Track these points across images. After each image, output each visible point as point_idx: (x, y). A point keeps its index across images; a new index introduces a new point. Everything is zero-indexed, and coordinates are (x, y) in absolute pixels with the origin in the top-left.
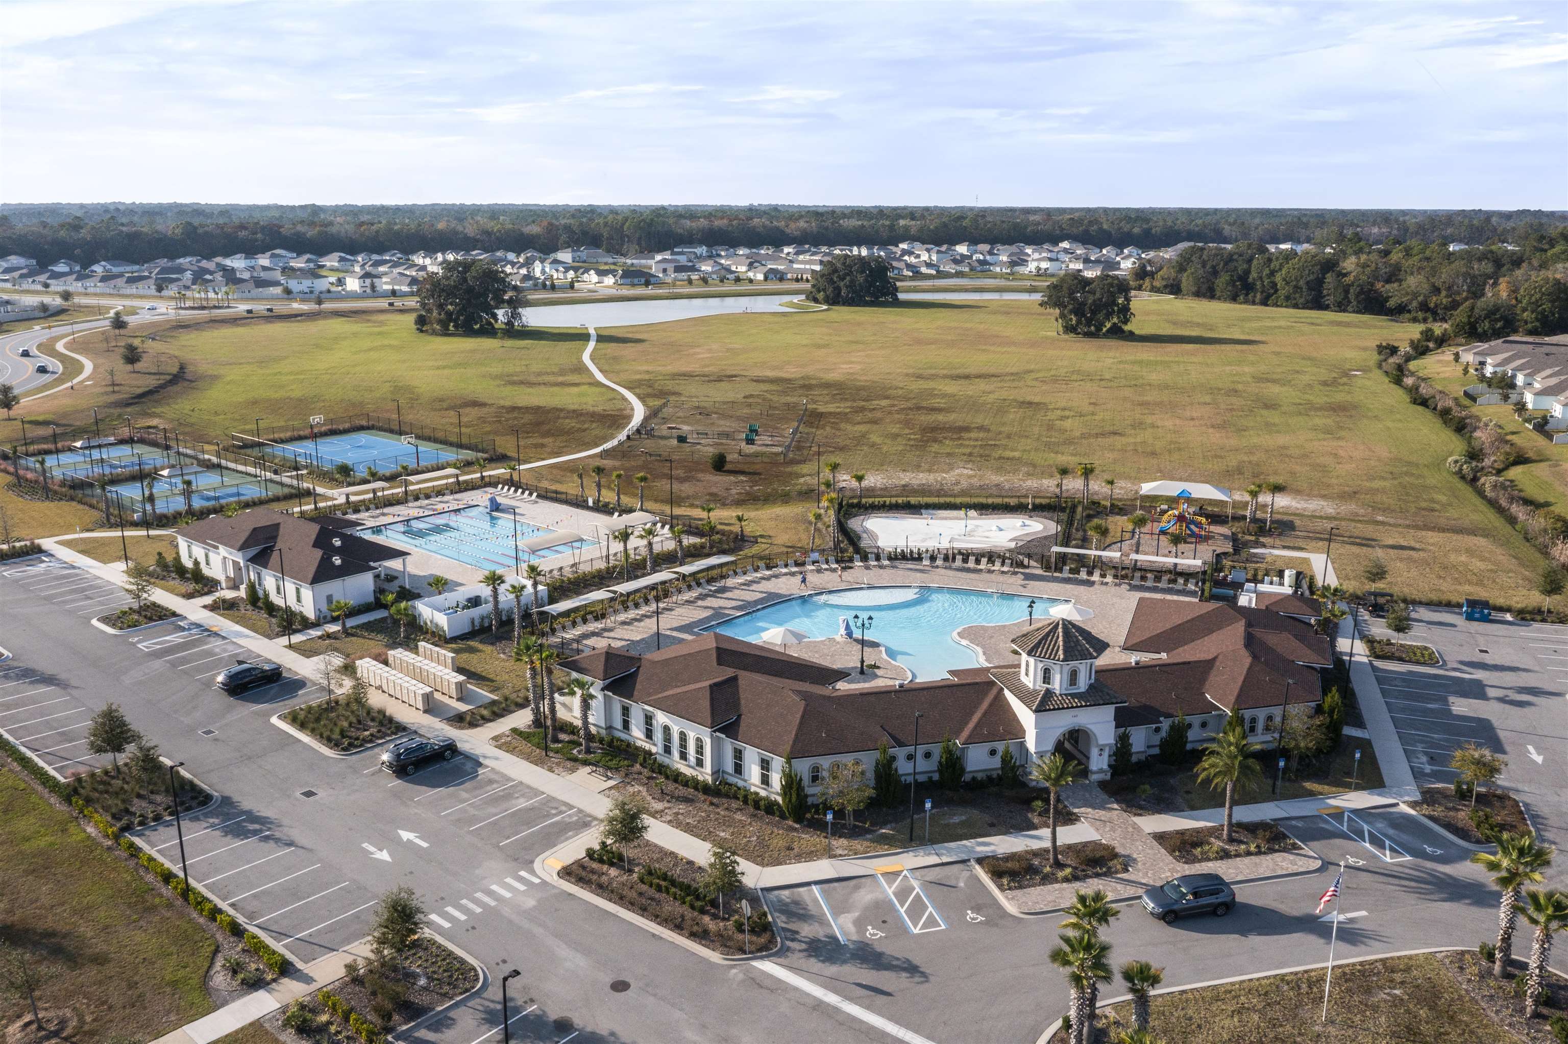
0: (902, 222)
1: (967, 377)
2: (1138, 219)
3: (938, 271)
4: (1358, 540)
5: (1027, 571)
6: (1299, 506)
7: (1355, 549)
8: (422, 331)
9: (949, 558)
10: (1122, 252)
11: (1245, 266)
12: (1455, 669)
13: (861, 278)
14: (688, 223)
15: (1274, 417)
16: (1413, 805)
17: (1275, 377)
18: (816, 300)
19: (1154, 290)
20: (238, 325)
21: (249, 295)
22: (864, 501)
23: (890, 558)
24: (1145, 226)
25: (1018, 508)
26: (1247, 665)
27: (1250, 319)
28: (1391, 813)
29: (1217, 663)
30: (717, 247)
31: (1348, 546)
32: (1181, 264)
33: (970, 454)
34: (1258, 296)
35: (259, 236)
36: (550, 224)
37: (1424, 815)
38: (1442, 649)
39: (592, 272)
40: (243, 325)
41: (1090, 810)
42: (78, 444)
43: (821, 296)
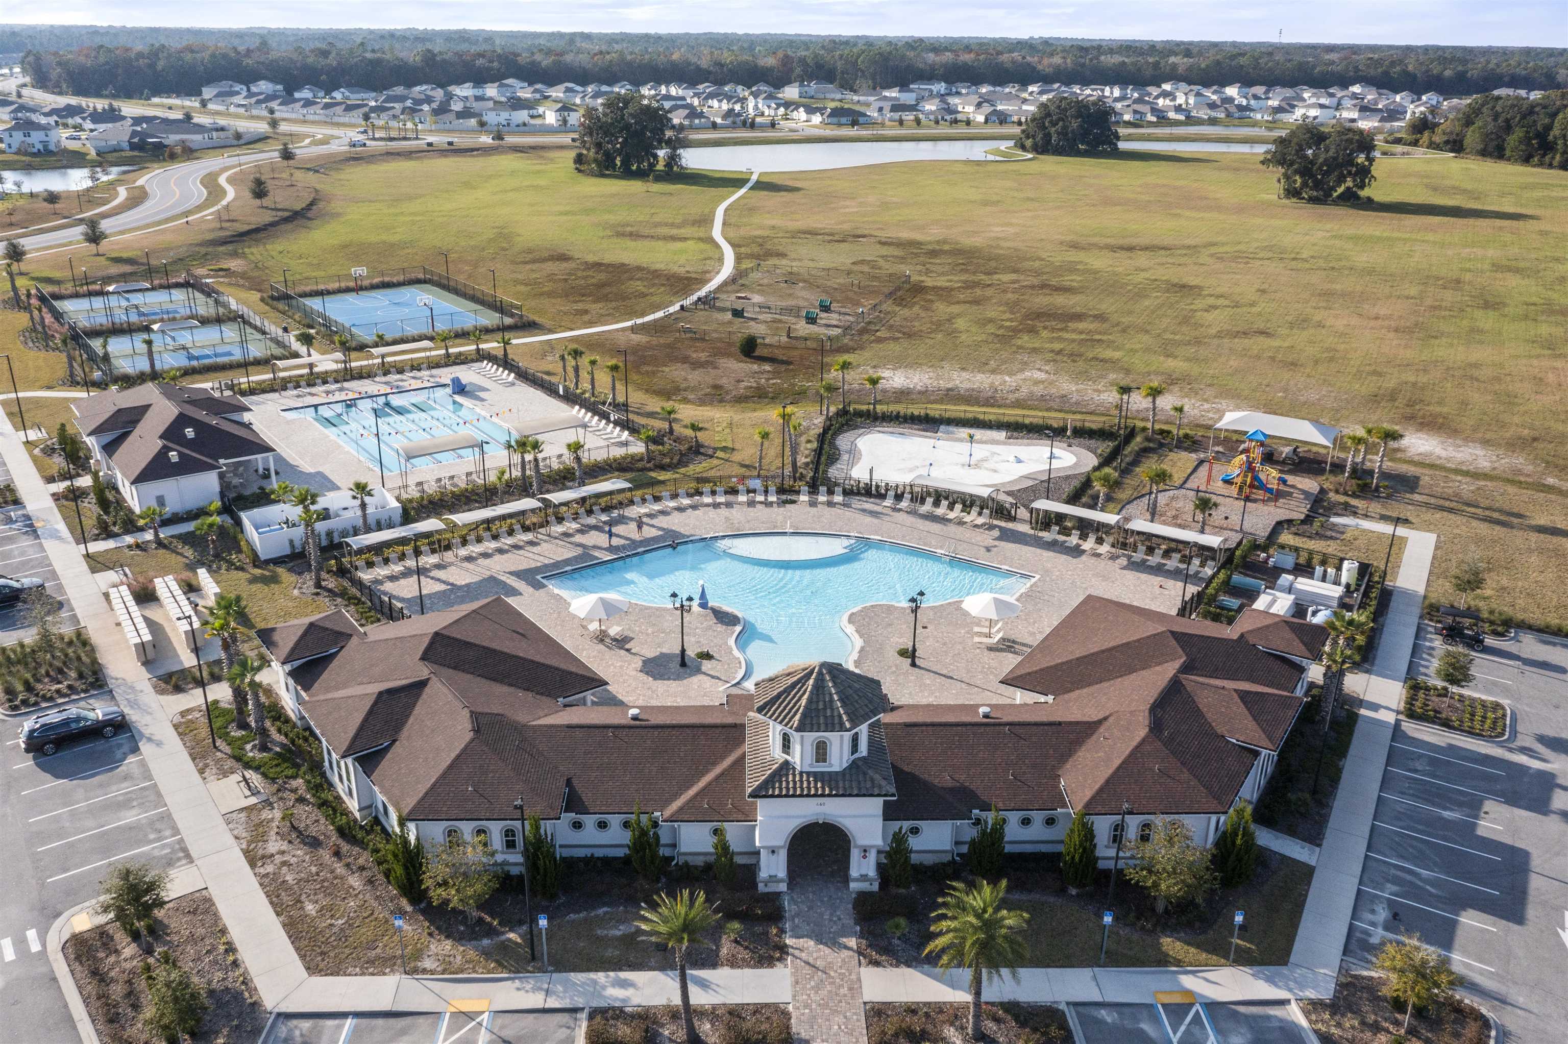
0: (1172, 59)
1: (1130, 249)
2: (1453, 59)
3: (1188, 117)
4: (1496, 515)
5: (1010, 525)
6: (1444, 454)
7: (1483, 529)
8: (579, 171)
9: (919, 498)
10: (1419, 99)
11: (1547, 121)
12: (1524, 750)
13: (1075, 124)
14: (931, 57)
15: (1486, 320)
16: (1313, 1007)
17: (1522, 265)
18: (1023, 148)
19: (1432, 146)
20: (411, 159)
21: (448, 126)
22: (879, 408)
23: (847, 493)
24: (1460, 68)
25: (1056, 433)
26: (1137, 740)
27: (1533, 187)
28: (1268, 1018)
29: (1102, 730)
30: (959, 84)
31: (1475, 523)
32: (1469, 116)
33: (1059, 352)
34: (1558, 157)
35: (495, 64)
36: (786, 56)
37: (1316, 1032)
38: (1523, 708)
39: (802, 109)
40: (418, 158)
41: (811, 943)
42: (111, 288)
43: (1029, 143)
